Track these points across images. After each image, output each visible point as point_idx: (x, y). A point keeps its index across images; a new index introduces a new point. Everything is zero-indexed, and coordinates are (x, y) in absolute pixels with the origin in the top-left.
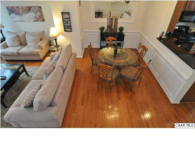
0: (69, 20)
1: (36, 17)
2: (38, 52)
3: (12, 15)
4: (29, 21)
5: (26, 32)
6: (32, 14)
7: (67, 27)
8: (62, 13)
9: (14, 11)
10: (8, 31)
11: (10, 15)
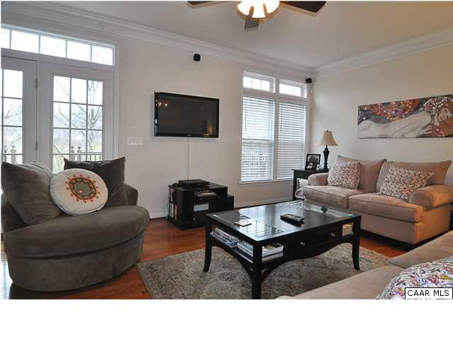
2: (415, 210)
3: (366, 123)
4: (403, 137)
5: (385, 160)
6: (422, 118)
9: (374, 114)
10: (339, 156)
11: (359, 123)
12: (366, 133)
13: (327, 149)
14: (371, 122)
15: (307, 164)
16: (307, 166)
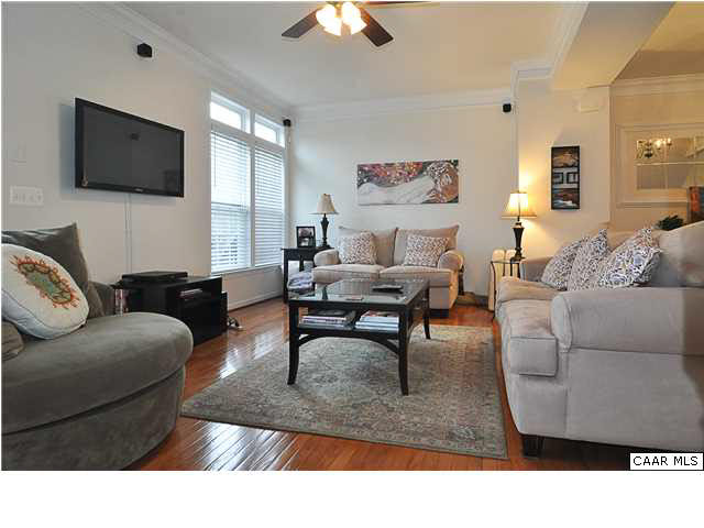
0: (576, 170)
1: (434, 189)
3: (367, 186)
4: (408, 202)
5: (397, 229)
7: (565, 194)
8: (553, 149)
9: (377, 175)
10: (340, 228)
11: (359, 186)
12: (368, 199)
13: (325, 219)
14: (373, 185)
15: (300, 239)
16: (299, 243)
